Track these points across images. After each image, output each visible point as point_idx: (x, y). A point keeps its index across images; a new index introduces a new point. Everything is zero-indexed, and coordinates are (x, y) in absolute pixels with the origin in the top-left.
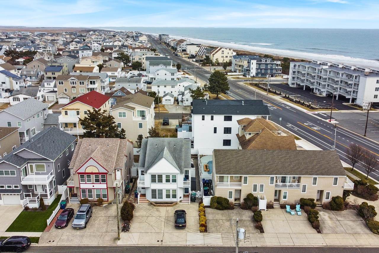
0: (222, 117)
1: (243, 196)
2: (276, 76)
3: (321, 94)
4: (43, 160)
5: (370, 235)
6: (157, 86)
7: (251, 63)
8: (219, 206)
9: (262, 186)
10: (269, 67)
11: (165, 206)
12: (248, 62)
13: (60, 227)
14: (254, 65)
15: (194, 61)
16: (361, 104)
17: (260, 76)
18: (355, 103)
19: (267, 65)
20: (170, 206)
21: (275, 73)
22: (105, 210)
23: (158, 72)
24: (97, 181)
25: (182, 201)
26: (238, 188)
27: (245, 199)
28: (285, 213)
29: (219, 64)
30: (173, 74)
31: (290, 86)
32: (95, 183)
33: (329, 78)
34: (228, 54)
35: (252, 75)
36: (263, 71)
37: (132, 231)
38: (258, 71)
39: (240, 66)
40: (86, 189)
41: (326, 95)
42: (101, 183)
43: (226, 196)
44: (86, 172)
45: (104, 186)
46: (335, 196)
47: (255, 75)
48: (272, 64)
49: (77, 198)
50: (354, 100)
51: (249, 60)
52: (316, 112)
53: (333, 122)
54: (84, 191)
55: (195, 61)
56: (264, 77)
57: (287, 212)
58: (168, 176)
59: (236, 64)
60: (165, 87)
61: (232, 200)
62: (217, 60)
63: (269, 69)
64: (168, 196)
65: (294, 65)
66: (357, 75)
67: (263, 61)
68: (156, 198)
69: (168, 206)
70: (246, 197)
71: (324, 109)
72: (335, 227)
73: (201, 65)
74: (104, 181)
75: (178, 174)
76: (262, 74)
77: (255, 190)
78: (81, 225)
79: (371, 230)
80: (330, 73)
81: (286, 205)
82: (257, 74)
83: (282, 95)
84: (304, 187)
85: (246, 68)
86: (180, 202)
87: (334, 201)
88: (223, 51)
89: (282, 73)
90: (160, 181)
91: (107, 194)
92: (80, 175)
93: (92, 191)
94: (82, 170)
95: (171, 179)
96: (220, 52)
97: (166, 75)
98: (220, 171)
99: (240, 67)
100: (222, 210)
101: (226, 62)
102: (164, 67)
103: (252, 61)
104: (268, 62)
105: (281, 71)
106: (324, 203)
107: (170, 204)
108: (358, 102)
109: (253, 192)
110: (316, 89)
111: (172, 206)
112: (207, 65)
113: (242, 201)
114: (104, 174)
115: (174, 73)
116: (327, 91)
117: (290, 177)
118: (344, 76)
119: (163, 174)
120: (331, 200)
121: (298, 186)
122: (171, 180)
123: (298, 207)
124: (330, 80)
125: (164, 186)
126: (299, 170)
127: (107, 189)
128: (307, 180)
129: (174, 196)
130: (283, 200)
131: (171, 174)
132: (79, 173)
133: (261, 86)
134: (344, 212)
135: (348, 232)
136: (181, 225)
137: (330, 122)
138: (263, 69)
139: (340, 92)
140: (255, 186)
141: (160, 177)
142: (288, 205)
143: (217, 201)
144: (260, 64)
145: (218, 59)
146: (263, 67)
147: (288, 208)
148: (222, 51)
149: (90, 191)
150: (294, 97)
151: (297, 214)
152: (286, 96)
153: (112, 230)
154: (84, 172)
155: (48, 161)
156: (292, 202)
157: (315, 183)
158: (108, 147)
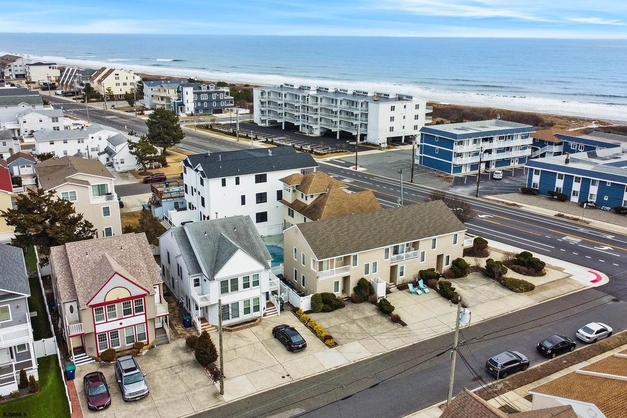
0: (252, 177)
1: (353, 284)
2: (226, 112)
3: (312, 133)
4: (7, 298)
5: (514, 295)
6: (49, 143)
7: (185, 93)
8: (328, 306)
9: (375, 264)
10: (214, 97)
11: (247, 327)
12: (178, 92)
13: (102, 408)
14: (189, 95)
15: (58, 95)
16: (375, 140)
17: (201, 112)
18: (365, 141)
19: (210, 94)
20: (253, 325)
21: (224, 107)
22: (151, 359)
23: (26, 118)
24: (127, 312)
25: (267, 314)
26: (346, 274)
27: (355, 289)
28: (410, 295)
29: (112, 98)
30: (55, 119)
31: (259, 125)
32: (124, 317)
33: (321, 108)
34: (127, 79)
35: (188, 112)
36: (206, 105)
37: (231, 376)
38: (197, 104)
39: (162, 98)
40: (108, 332)
41: (321, 133)
42: (135, 315)
43: (330, 290)
44: (106, 301)
45: (141, 319)
46: (455, 259)
47: (193, 113)
48: (218, 93)
49: (84, 354)
50: (363, 136)
51: (178, 88)
52: (328, 159)
53: (360, 169)
54: (102, 336)
55: (61, 95)
56: (208, 114)
57: (411, 293)
58: (246, 278)
59: (153, 96)
60: (65, 142)
61: (339, 294)
62: (109, 90)
63: (214, 100)
64: (247, 311)
65: (260, 91)
66: (363, 101)
67: (204, 89)
68: (229, 319)
69: (251, 326)
70: (356, 285)
71: (333, 153)
72: (475, 296)
73: (79, 101)
74: (139, 309)
75: (260, 271)
76: (205, 110)
77: (367, 272)
78: (143, 391)
79: (512, 290)
80: (321, 101)
81: (407, 283)
82: (197, 110)
83: (260, 139)
84: (423, 253)
85: (176, 101)
86: (264, 316)
87: (457, 265)
88: (118, 75)
89: (235, 106)
90: (235, 288)
91: (146, 331)
92: (94, 309)
93: (118, 334)
94: (98, 300)
95: (251, 281)
96: (112, 75)
97: (41, 121)
98: (321, 254)
99: (162, 100)
100: (332, 311)
101: (126, 92)
102: (31, 107)
103: (186, 89)
104: (211, 90)
105: (232, 102)
106: (444, 271)
107: (253, 323)
108: (370, 139)
109: (365, 276)
110: (304, 126)
111: (257, 324)
112: (92, 100)
113: (351, 292)
114: (138, 298)
115: (57, 118)
116: (322, 128)
117: (403, 245)
118: (344, 104)
119: (239, 276)
120: (452, 265)
121: (415, 254)
122: (251, 284)
123: (421, 283)
124: (323, 110)
125: (240, 296)
126: (415, 232)
127: (146, 322)
128: (425, 244)
129: (257, 308)
130: (400, 279)
131: (250, 273)
132: (92, 306)
133: (215, 128)
134: (470, 276)
135: (492, 299)
136: (300, 346)
137: (356, 169)
138: (205, 101)
139: (341, 128)
140: (367, 266)
141: (235, 281)
142: (410, 283)
143: (323, 300)
144: (199, 94)
145: (110, 88)
146: (204, 97)
147: (410, 286)
148: (116, 75)
149: (114, 334)
150: (279, 140)
151: (425, 292)
152: (267, 140)
153: (196, 385)
154: (103, 301)
155: (18, 297)
156: (411, 278)
157: (434, 247)
158: (122, 250)
